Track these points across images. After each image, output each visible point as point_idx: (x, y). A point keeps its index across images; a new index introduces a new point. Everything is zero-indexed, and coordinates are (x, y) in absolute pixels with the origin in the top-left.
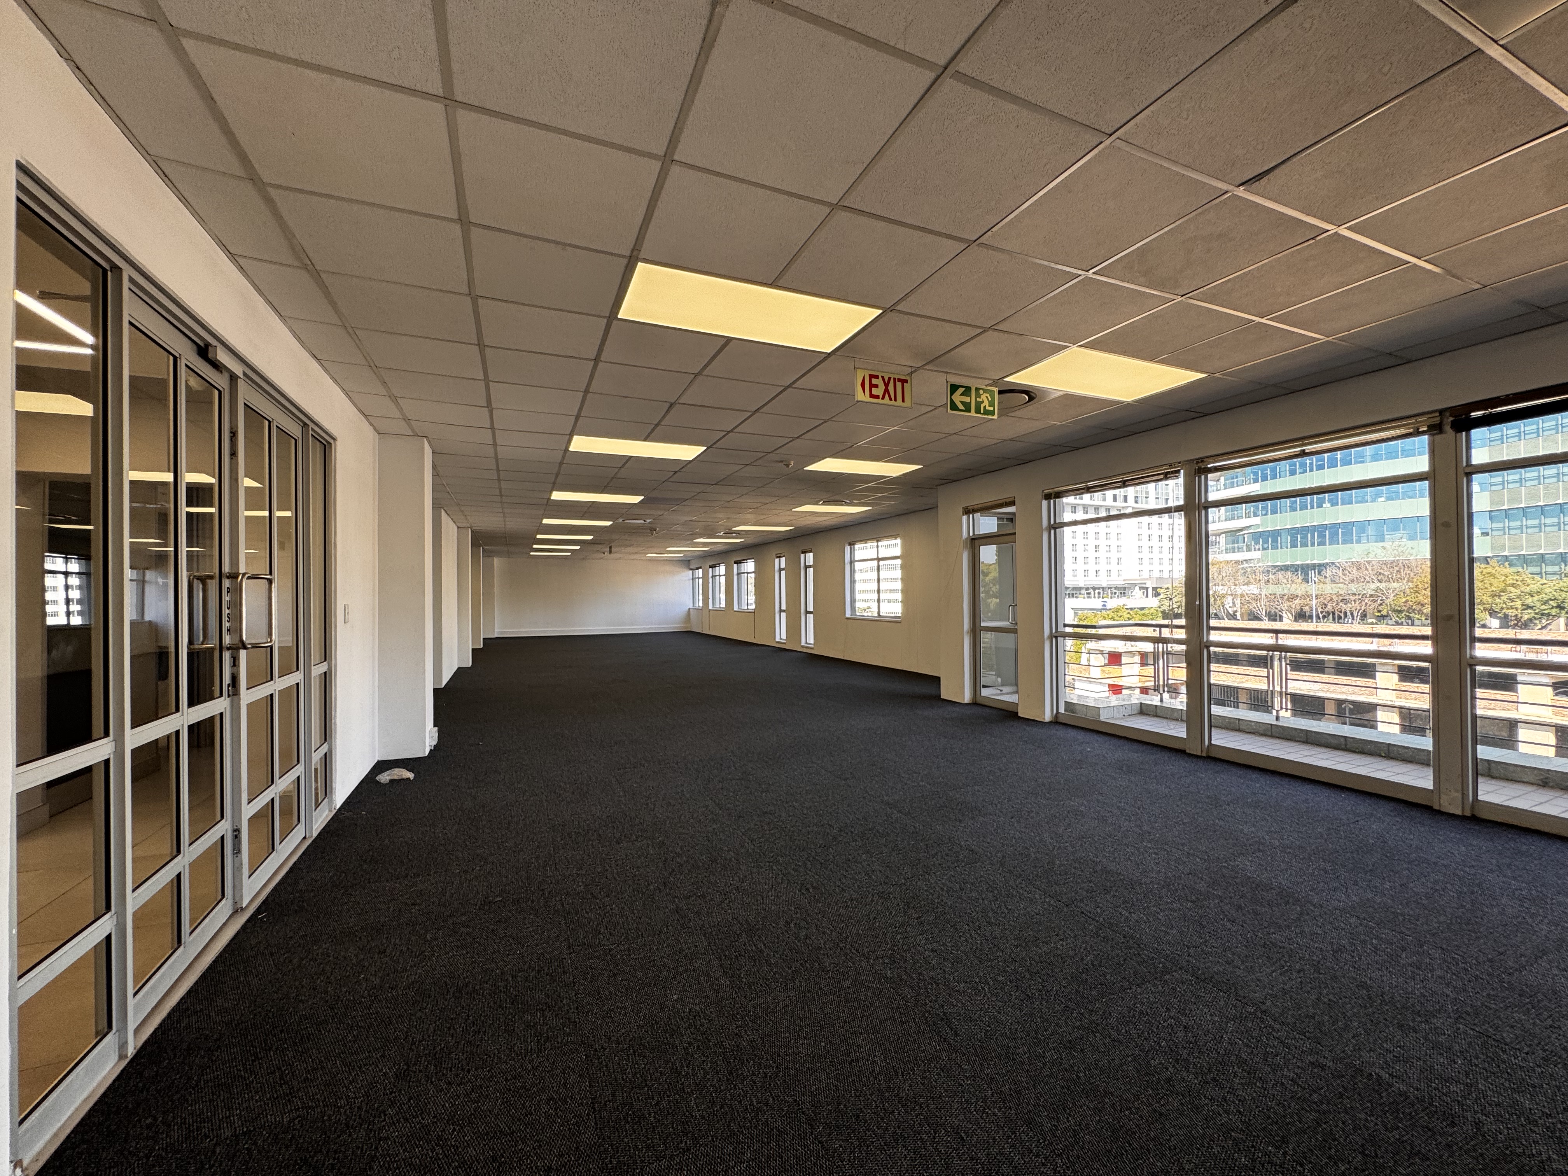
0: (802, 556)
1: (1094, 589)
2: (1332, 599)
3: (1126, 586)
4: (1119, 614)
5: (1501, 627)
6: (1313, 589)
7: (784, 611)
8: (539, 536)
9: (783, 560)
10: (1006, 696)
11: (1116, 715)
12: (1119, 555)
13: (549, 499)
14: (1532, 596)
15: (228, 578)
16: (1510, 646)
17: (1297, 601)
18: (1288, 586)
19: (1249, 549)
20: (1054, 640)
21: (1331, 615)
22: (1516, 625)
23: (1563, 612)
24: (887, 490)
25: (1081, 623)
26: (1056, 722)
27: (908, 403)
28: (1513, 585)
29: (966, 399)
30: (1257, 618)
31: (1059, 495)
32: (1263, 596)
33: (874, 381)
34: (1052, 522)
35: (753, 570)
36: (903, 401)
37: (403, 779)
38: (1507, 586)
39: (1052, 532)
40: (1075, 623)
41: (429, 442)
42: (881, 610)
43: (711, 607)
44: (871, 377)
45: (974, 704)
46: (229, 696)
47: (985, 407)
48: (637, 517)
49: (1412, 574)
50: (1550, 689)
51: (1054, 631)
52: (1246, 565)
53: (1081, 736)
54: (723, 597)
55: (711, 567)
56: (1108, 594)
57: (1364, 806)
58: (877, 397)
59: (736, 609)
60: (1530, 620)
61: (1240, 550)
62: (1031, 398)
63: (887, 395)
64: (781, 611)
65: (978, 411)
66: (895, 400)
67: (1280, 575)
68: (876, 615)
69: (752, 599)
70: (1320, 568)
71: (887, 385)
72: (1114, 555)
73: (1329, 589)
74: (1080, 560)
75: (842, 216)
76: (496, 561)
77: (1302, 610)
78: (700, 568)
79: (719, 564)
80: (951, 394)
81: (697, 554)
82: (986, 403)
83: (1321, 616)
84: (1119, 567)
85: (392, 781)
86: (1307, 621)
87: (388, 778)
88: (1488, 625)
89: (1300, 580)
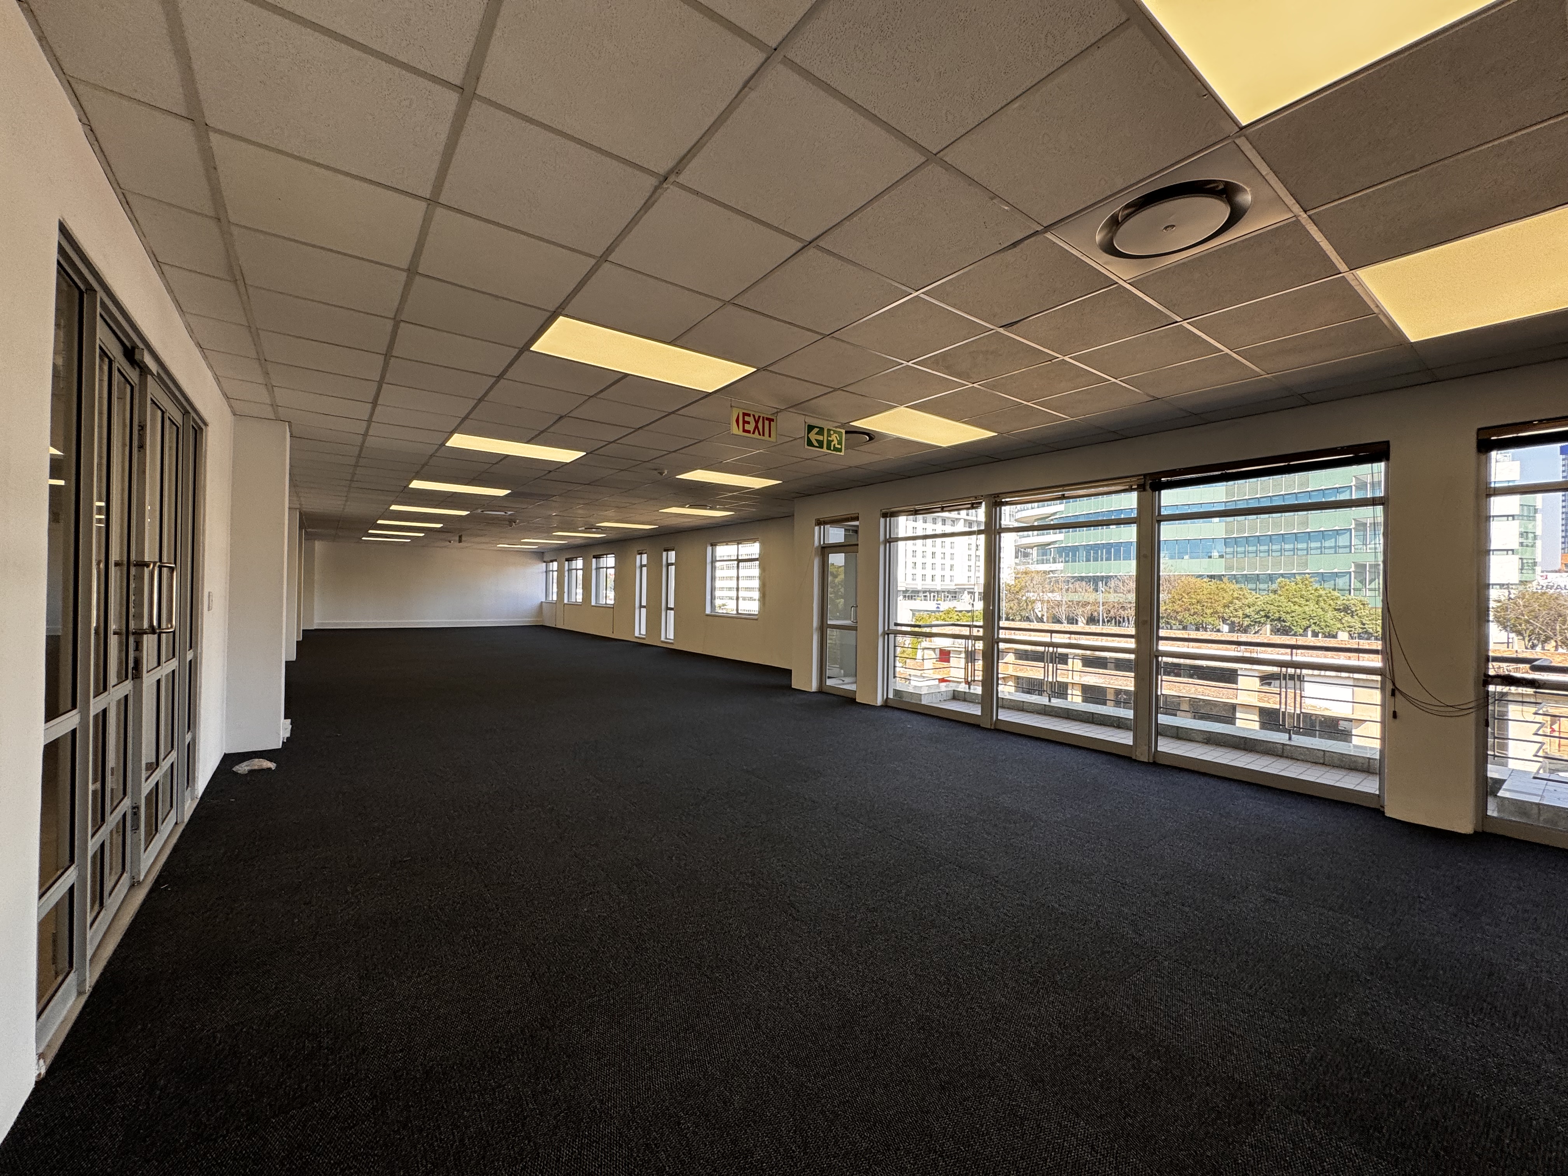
0: (664, 554)
1: (930, 592)
2: (1114, 606)
3: (957, 590)
4: (950, 616)
5: (1229, 632)
6: (1100, 597)
7: (644, 607)
8: (379, 522)
9: (645, 556)
10: (848, 685)
11: (934, 700)
12: (952, 562)
13: (406, 487)
14: (1250, 607)
15: (135, 565)
16: (1234, 647)
17: (1089, 608)
18: (1083, 594)
19: (1054, 562)
20: (886, 636)
21: (1114, 620)
22: (1239, 630)
23: (1269, 620)
24: (751, 499)
25: (918, 623)
26: (886, 705)
27: (773, 439)
28: (1237, 598)
29: (820, 438)
30: (1059, 622)
31: (894, 514)
32: (1064, 602)
33: (747, 419)
34: (888, 537)
35: (613, 565)
36: (770, 436)
37: (263, 770)
38: (1234, 598)
39: (888, 545)
40: (913, 623)
41: (290, 427)
42: (740, 608)
43: (566, 601)
44: (744, 414)
45: (821, 692)
46: (133, 679)
47: (834, 445)
48: (497, 508)
49: (1171, 588)
50: (1257, 680)
51: (886, 629)
52: (1052, 575)
53: (904, 716)
54: (580, 591)
55: (567, 560)
56: (941, 597)
57: (1090, 759)
58: (749, 432)
59: (593, 603)
60: (1248, 626)
61: (1048, 562)
62: (871, 439)
63: (757, 430)
64: (641, 606)
65: (829, 448)
66: (763, 435)
67: (1077, 584)
68: (735, 612)
69: (611, 595)
70: (1106, 579)
71: (757, 422)
72: (948, 562)
73: (1112, 598)
74: (919, 565)
75: (730, 308)
76: (318, 545)
77: (1092, 615)
78: (555, 560)
79: (576, 558)
80: (808, 433)
81: (554, 546)
82: (836, 442)
83: (1106, 620)
84: (952, 573)
85: (251, 772)
86: (1095, 625)
87: (247, 768)
88: (1221, 629)
89: (1091, 589)
